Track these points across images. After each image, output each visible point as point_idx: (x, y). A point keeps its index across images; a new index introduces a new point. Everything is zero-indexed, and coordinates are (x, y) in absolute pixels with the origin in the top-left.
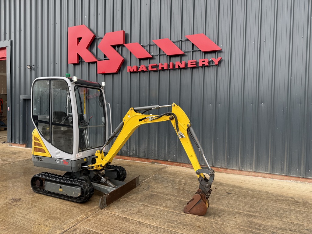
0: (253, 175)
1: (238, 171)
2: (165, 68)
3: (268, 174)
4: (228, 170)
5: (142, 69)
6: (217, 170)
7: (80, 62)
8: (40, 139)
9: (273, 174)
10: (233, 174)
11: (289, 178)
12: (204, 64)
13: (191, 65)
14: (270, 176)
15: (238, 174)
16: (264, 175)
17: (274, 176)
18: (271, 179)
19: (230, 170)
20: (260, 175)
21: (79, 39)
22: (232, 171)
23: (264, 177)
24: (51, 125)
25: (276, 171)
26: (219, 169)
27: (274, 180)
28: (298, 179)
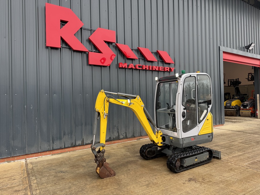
2: (148, 69)
12: (168, 70)
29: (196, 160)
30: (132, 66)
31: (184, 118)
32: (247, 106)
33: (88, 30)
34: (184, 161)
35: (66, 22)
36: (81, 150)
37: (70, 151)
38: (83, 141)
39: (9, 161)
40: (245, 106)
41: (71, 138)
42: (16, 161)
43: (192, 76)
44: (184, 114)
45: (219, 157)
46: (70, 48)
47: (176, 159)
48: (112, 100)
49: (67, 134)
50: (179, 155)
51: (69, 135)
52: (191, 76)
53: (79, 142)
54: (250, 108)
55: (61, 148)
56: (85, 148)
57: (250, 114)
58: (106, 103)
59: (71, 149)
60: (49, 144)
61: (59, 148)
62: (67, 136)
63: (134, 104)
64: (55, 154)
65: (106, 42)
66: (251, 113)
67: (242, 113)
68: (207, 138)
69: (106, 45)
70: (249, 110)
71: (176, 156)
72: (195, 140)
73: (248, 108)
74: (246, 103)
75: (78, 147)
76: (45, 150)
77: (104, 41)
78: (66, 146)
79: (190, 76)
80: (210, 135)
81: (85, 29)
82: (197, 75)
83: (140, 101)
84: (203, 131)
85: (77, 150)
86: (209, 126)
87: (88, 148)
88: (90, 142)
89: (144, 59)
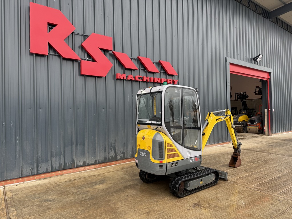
2: (149, 81)
5: (131, 78)
8: (173, 145)
12: (171, 83)
24: (184, 129)
29: (201, 183)
30: (131, 77)
32: (254, 121)
33: (81, 35)
34: (189, 184)
35: (54, 25)
36: (71, 174)
37: (58, 176)
38: (74, 163)
40: (252, 122)
45: (226, 179)
46: (59, 56)
47: (180, 182)
49: (55, 155)
50: (183, 177)
54: (257, 124)
55: (47, 172)
57: (257, 130)
59: (60, 172)
60: (32, 168)
62: (55, 157)
64: (40, 179)
65: (101, 49)
66: (259, 129)
67: (249, 129)
69: (102, 53)
70: (256, 126)
71: (179, 179)
73: (255, 124)
74: (253, 118)
76: (28, 175)
77: (99, 48)
78: (54, 169)
81: (77, 34)
85: (66, 174)
87: (79, 172)
88: (82, 164)
89: (145, 70)
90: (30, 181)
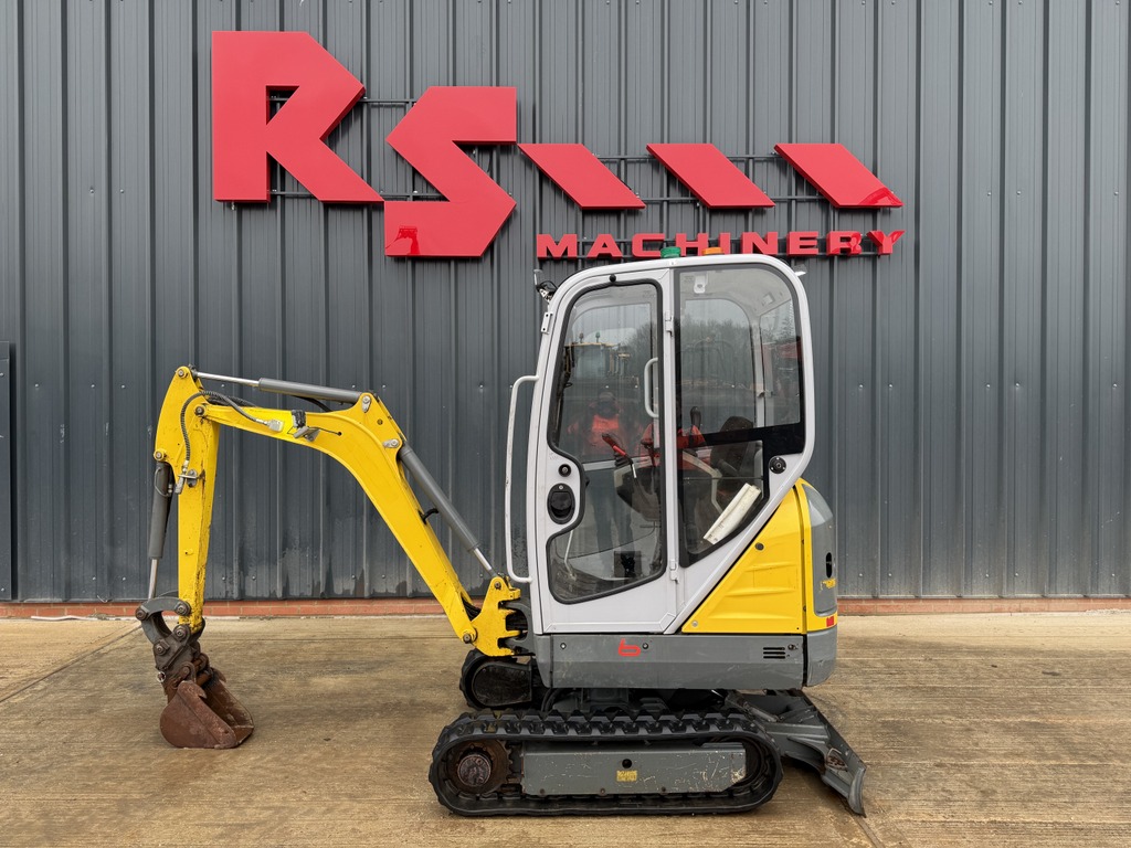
0: (994, 608)
1: (950, 603)
3: (1037, 599)
4: (921, 603)
5: (605, 251)
6: (887, 607)
7: (274, 197)
9: (1051, 599)
10: (936, 613)
11: (1092, 603)
12: (849, 250)
13: (801, 247)
14: (1044, 604)
15: (950, 613)
16: (1025, 604)
17: (1054, 604)
18: (1048, 614)
19: (927, 604)
20: (1016, 604)
21: (278, 95)
22: (933, 605)
23: (1026, 610)
25: (1058, 589)
26: (893, 603)
27: (1056, 614)
28: (1115, 603)
29: (630, 776)
30: (605, 246)
31: (561, 523)
33: (394, 106)
35: (287, 92)
36: (354, 617)
37: (308, 616)
38: (359, 583)
39: (103, 616)
41: (315, 561)
42: (123, 619)
43: (619, 278)
44: (564, 498)
45: (852, 801)
48: (221, 414)
49: (298, 544)
51: (304, 550)
52: (613, 279)
53: (343, 585)
55: (271, 599)
56: (374, 611)
58: (199, 424)
59: (316, 606)
60: (229, 576)
61: (266, 595)
62: (298, 552)
63: (340, 434)
64: (251, 617)
65: (466, 147)
68: (756, 656)
72: (642, 658)
75: (346, 605)
76: (216, 596)
77: (456, 142)
78: (294, 592)
79: (613, 282)
80: (784, 643)
82: (678, 270)
83: (380, 422)
84: (715, 611)
85: (339, 615)
86: (782, 589)
87: (385, 615)
88: (392, 590)
89: (694, 202)
90: (223, 618)
